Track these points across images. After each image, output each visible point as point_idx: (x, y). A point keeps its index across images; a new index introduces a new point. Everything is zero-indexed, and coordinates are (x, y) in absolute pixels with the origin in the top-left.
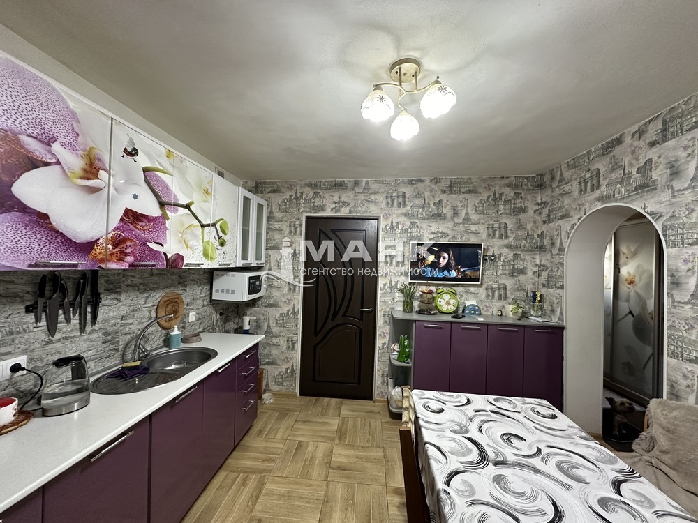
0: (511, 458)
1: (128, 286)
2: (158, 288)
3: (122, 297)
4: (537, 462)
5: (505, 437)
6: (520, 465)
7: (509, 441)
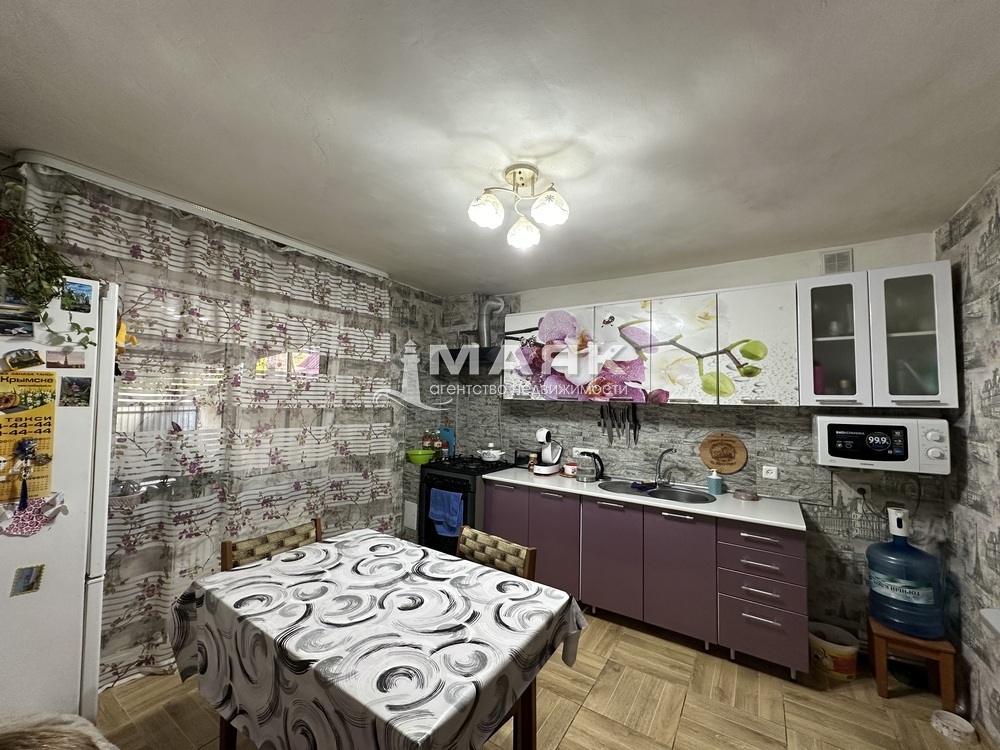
0: (400, 584)
1: (665, 419)
2: (703, 426)
3: (661, 428)
4: (379, 594)
5: (418, 600)
6: (390, 584)
7: (413, 599)
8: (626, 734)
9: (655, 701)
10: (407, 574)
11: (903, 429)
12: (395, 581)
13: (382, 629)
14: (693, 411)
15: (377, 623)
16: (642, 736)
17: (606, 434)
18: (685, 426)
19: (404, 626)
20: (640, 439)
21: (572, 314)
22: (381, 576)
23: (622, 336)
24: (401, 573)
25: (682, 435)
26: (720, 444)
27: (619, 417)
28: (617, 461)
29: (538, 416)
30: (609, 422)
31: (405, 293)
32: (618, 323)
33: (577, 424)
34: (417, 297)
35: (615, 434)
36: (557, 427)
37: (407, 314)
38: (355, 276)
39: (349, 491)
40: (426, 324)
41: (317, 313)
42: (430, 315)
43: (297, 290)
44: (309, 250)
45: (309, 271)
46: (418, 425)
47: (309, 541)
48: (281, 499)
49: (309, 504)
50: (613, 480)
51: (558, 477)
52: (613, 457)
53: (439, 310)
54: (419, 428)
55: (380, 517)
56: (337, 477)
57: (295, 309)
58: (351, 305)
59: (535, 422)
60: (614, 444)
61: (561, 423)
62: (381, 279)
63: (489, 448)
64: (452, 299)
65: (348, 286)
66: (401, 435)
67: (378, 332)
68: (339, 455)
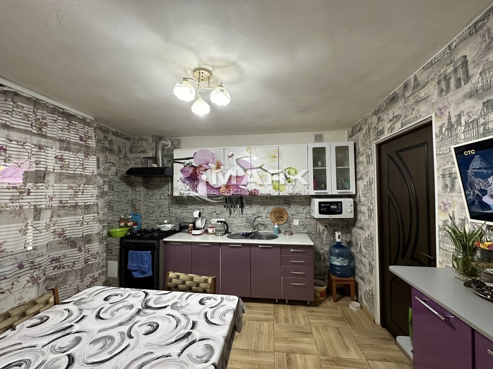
0: (137, 318)
1: (255, 202)
2: (271, 205)
3: (253, 206)
4: (125, 329)
5: (155, 325)
6: (130, 320)
7: (150, 325)
8: (254, 353)
9: (262, 333)
10: (139, 311)
11: (341, 202)
12: (132, 317)
13: (138, 352)
14: (267, 198)
15: (133, 349)
16: (261, 351)
17: (228, 211)
18: (263, 205)
19: (152, 345)
20: (244, 212)
21: (212, 151)
22: (120, 316)
23: (238, 163)
24: (134, 310)
25: (262, 209)
26: (278, 212)
27: (234, 202)
28: (233, 223)
29: (192, 204)
30: (229, 205)
31: (105, 131)
32: (235, 158)
33: (213, 207)
34: (114, 134)
35: (232, 211)
36: (203, 209)
37: (107, 144)
38: (68, 116)
39: (66, 262)
40: (120, 151)
41: (36, 140)
42: (122, 146)
43: (15, 120)
44: (27, 92)
45: (28, 108)
46: (116, 213)
47: (48, 306)
48: (5, 278)
49: (32, 277)
50: (232, 233)
51: (205, 235)
52: (232, 222)
53: (128, 144)
54: (116, 215)
55: (92, 275)
56: (55, 254)
57: (14, 135)
58: (66, 136)
59: (190, 207)
60: (232, 216)
61: (205, 207)
62: (88, 121)
63: (165, 224)
64: (137, 137)
65: (62, 123)
66: (104, 221)
67: (87, 155)
68: (57, 239)
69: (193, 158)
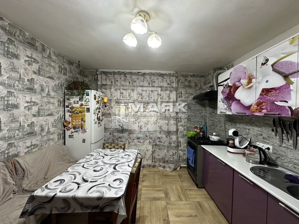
17: (278, 137)
21: (245, 66)
23: (275, 70)
30: (279, 130)
31: (185, 76)
32: (270, 63)
33: (259, 129)
34: (191, 76)
37: (187, 83)
38: (162, 75)
39: (163, 140)
40: (196, 86)
41: (151, 89)
42: (198, 82)
45: (148, 77)
53: (203, 80)
54: (193, 124)
55: (173, 151)
56: (159, 136)
57: (144, 89)
60: (284, 145)
65: (160, 79)
67: (171, 91)
69: (229, 78)
